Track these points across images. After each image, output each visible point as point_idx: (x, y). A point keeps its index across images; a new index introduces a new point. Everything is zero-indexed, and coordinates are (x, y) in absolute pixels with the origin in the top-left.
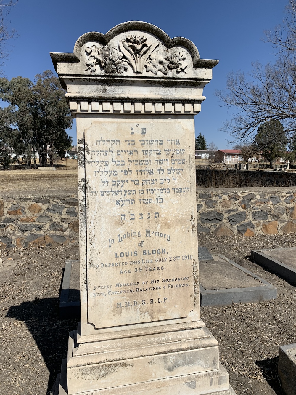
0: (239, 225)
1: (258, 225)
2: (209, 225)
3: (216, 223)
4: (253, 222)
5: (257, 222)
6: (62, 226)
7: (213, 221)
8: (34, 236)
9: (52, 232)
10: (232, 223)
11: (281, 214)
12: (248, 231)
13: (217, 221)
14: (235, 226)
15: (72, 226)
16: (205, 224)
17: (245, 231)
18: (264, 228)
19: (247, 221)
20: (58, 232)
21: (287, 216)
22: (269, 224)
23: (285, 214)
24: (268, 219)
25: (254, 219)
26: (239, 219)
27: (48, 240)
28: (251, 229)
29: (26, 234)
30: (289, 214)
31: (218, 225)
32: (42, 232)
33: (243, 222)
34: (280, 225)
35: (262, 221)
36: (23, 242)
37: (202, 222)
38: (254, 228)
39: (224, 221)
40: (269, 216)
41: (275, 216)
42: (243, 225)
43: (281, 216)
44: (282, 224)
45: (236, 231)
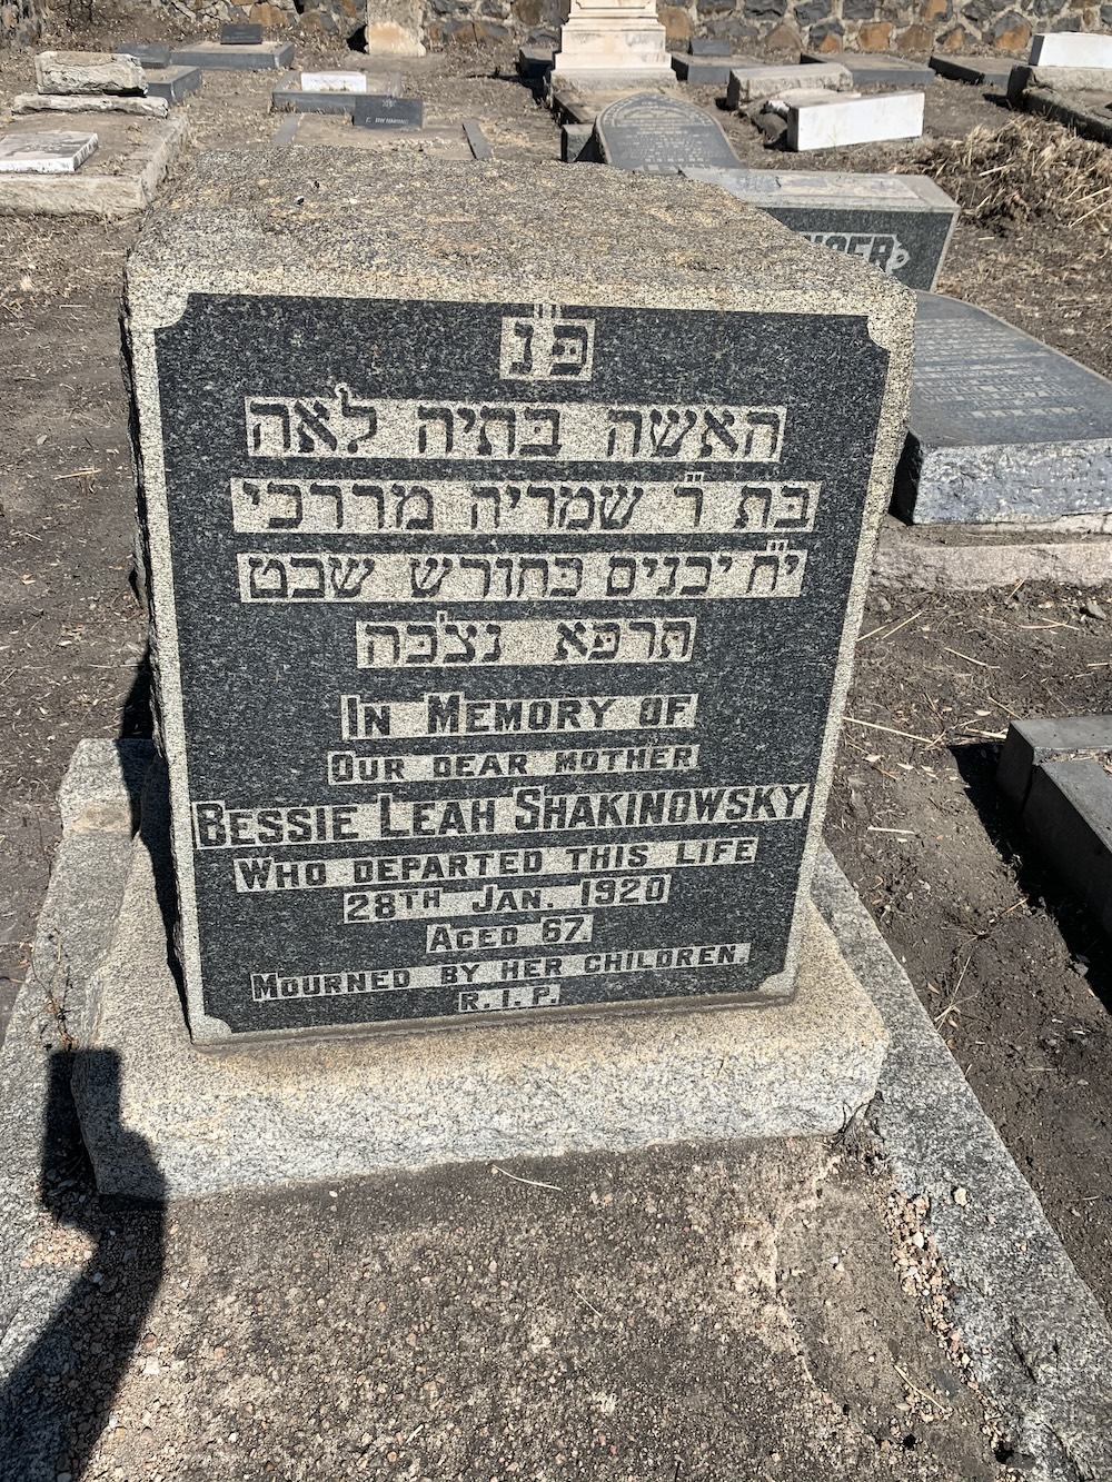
0: (814, 26)
1: (852, 30)
2: (757, 24)
3: (773, 19)
4: (844, 23)
5: (851, 22)
6: (501, 7)
7: (767, 15)
8: (458, 25)
9: (485, 18)
10: (801, 22)
11: (902, 7)
12: (828, 39)
13: (773, 15)
14: (807, 28)
15: (518, 9)
16: (751, 22)
17: (822, 39)
18: (862, 36)
19: (830, 18)
20: (494, 20)
21: (914, 12)
22: (873, 29)
23: (910, 9)
24: (873, 16)
25: (846, 16)
26: (817, 14)
27: (480, 33)
28: (836, 36)
29: (443, 19)
30: (918, 9)
31: (774, 24)
32: (469, 17)
33: (824, 20)
34: (894, 33)
35: (861, 22)
36: (440, 34)
37: (746, 16)
38: (842, 35)
39: (788, 15)
40: (877, 11)
41: (890, 11)
42: (821, 27)
43: (901, 13)
44: (901, 31)
45: (806, 39)
